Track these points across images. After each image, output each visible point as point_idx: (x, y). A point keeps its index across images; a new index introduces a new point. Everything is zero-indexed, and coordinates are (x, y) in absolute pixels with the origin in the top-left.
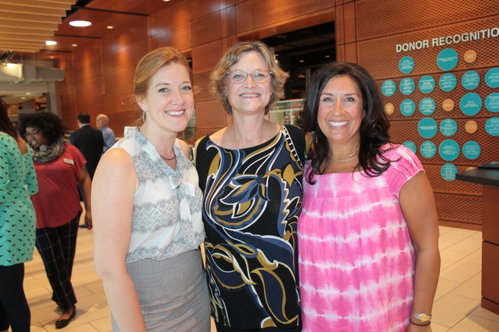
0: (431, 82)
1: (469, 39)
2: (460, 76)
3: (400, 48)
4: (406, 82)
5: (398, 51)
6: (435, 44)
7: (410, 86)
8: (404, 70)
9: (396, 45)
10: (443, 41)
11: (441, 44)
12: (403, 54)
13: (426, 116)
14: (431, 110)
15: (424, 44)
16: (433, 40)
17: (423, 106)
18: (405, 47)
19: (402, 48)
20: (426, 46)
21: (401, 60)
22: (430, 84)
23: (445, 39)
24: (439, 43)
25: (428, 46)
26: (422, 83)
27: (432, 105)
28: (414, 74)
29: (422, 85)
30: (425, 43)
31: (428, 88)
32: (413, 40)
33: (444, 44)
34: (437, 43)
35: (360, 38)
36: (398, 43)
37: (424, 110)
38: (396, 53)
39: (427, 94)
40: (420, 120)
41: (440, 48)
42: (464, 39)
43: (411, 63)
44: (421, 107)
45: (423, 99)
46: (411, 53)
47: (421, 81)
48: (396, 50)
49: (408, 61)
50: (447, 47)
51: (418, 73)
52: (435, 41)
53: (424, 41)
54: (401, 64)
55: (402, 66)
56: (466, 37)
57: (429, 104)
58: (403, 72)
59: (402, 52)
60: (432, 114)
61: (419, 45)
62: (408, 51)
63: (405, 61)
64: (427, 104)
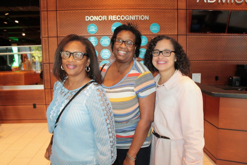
0: (108, 40)
1: (130, 19)
3: (88, 18)
4: (92, 39)
5: (86, 20)
6: (110, 19)
7: (95, 41)
8: (91, 32)
9: (85, 16)
10: (115, 18)
11: (114, 19)
12: (90, 22)
13: (104, 60)
14: (108, 56)
15: (104, 18)
16: (109, 16)
17: (103, 54)
18: (92, 18)
19: (89, 18)
20: (105, 19)
21: (89, 25)
22: (107, 41)
24: (113, 19)
25: (106, 19)
26: (102, 40)
27: (108, 53)
28: (97, 34)
29: (102, 42)
31: (106, 43)
32: (97, 15)
33: (116, 20)
34: (111, 18)
35: (59, 8)
36: (87, 15)
37: (103, 56)
38: (85, 21)
39: (105, 47)
40: (101, 62)
41: (113, 21)
42: (127, 18)
43: (96, 28)
44: (101, 54)
45: (103, 50)
46: (95, 22)
47: (102, 39)
48: (85, 19)
49: (93, 27)
50: (117, 21)
51: (99, 34)
52: (110, 17)
53: (104, 16)
54: (89, 28)
55: (89, 29)
56: (128, 18)
57: (106, 53)
58: (90, 33)
59: (89, 21)
60: (108, 59)
61: (100, 18)
62: (94, 21)
63: (91, 26)
64: (105, 53)
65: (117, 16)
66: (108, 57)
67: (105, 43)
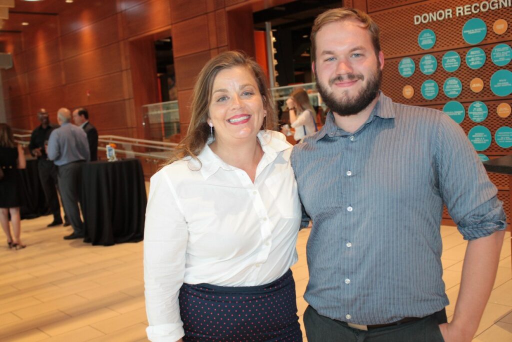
0: (455, 59)
1: (499, 6)
2: (489, 50)
3: (418, 19)
4: (428, 60)
5: (416, 23)
6: (460, 14)
7: (432, 63)
8: (425, 46)
9: (414, 16)
10: (469, 9)
11: (466, 13)
12: (423, 26)
13: (451, 99)
14: (457, 91)
16: (457, 8)
17: (447, 87)
18: (425, 18)
19: (421, 19)
20: (449, 16)
21: (420, 34)
22: (455, 61)
23: (471, 8)
24: (464, 13)
25: (451, 16)
26: (446, 60)
27: (458, 86)
28: (436, 49)
29: (446, 63)
30: (447, 13)
31: (453, 66)
32: (434, 9)
33: (470, 13)
34: (461, 12)
35: (371, 9)
36: (417, 14)
37: (449, 92)
38: (415, 25)
39: (452, 73)
40: (445, 104)
41: (465, 18)
42: (493, 6)
43: (433, 37)
44: (445, 88)
45: (448, 79)
46: (432, 25)
47: (445, 58)
48: (414, 23)
49: (428, 34)
50: (473, 16)
51: (441, 49)
52: (459, 10)
53: (447, 10)
54: (421, 39)
55: (421, 41)
56: (495, 5)
57: (454, 84)
58: (423, 48)
59: (421, 24)
60: (458, 97)
61: (441, 15)
62: (429, 22)
63: (425, 35)
64: (452, 85)
65: (472, 6)
66: (457, 93)
67: (451, 65)
